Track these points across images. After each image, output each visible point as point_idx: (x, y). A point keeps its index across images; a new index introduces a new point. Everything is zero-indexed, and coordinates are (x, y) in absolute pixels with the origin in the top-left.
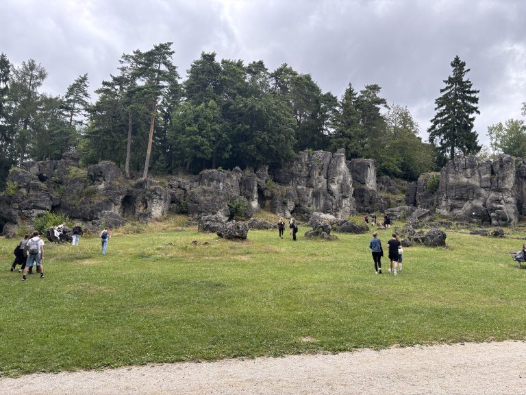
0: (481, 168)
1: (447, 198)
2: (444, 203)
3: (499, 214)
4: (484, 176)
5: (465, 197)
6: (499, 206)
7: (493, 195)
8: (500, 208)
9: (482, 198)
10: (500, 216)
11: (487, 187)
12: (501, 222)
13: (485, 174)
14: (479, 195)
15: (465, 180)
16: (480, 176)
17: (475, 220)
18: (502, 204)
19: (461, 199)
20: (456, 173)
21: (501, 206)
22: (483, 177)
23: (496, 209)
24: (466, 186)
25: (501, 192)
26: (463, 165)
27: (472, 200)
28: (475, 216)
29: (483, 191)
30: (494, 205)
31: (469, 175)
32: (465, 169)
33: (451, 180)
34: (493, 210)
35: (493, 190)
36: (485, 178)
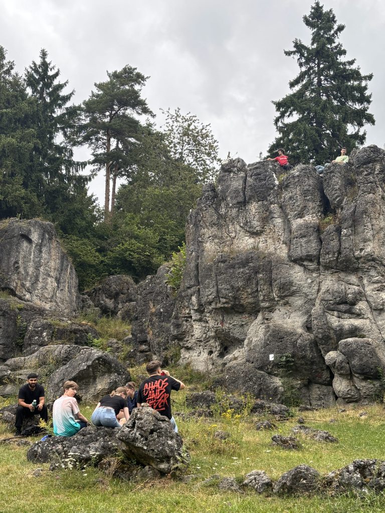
0: (286, 195)
1: (200, 310)
2: (197, 330)
3: (349, 354)
4: (300, 221)
5: (246, 299)
6: (349, 322)
7: (329, 283)
8: (355, 332)
9: (298, 301)
10: (355, 362)
11: (309, 258)
12: (364, 386)
13: (300, 215)
14: (287, 291)
15: (246, 243)
16: (287, 222)
17: (278, 382)
18: (359, 315)
19: (235, 308)
20: (221, 222)
21: (357, 322)
22: (297, 223)
23: (341, 334)
24: (245, 263)
25: (355, 270)
26: (236, 191)
27: (271, 309)
28: (276, 365)
29: (297, 274)
30: (334, 320)
31: (256, 224)
32: (243, 204)
33: (210, 247)
34: (332, 338)
35: (327, 267)
36: (300, 227)
